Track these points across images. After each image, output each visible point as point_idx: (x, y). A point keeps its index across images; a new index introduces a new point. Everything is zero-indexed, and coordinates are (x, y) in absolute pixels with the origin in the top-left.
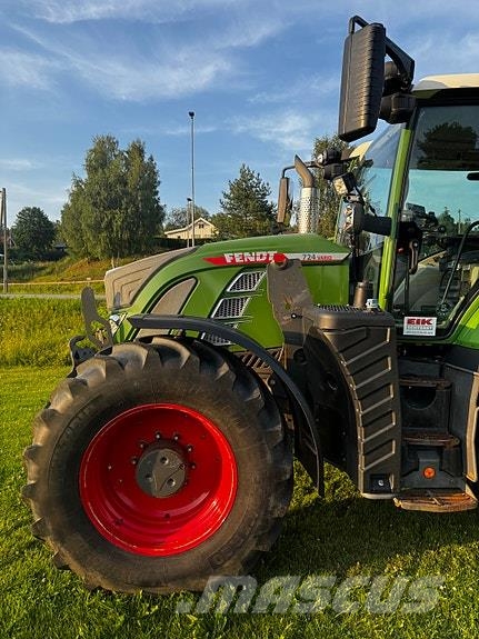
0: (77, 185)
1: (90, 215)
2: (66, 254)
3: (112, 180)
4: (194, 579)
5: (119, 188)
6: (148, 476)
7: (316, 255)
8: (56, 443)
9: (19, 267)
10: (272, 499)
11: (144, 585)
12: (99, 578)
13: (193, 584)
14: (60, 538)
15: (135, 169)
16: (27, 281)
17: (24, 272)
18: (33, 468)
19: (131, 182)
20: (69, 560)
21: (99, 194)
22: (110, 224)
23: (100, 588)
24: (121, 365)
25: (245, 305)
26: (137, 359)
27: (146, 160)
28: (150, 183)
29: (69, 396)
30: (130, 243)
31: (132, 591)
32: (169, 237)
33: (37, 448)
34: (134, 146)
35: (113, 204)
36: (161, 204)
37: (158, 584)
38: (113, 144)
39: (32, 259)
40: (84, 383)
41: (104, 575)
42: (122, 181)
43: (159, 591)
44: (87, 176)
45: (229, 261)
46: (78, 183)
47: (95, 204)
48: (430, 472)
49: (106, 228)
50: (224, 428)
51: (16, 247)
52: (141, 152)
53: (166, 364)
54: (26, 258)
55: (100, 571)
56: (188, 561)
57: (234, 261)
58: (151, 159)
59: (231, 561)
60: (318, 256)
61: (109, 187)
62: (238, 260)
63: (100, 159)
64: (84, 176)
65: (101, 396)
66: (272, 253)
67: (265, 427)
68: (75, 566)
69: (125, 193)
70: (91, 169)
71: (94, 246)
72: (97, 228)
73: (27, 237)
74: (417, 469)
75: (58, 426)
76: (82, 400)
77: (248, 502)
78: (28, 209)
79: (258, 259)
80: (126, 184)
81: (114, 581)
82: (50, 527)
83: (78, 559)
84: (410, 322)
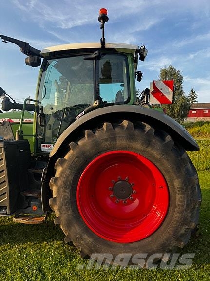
7: (25, 120)
48: (35, 208)
66: (7, 119)
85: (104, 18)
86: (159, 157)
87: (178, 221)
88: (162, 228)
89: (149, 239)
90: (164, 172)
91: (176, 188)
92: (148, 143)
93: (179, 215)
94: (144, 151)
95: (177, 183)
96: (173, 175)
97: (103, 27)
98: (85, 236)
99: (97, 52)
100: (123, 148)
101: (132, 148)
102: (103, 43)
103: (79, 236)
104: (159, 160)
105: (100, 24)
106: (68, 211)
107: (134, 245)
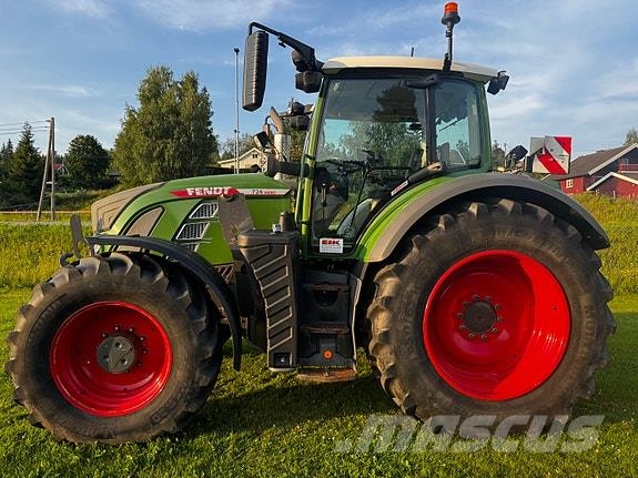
0: (130, 115)
1: (142, 143)
2: (118, 182)
3: (164, 110)
4: (138, 432)
5: (171, 118)
6: (106, 357)
7: (264, 190)
8: (32, 330)
9: (71, 195)
10: (197, 373)
11: (99, 437)
12: (64, 432)
13: (137, 436)
14: (34, 401)
15: (188, 100)
16: (78, 209)
17: (75, 200)
18: (14, 348)
19: (185, 111)
20: (41, 419)
21: (151, 123)
22: (161, 154)
23: (66, 441)
24: (81, 272)
25: (205, 229)
26: (93, 268)
27: (200, 91)
28: (202, 114)
29: (42, 295)
30: (181, 172)
31: (90, 442)
32: (223, 166)
33: (17, 333)
34: (187, 77)
35: (166, 133)
36: (214, 134)
37: (110, 436)
38: (167, 75)
39: (85, 187)
40: (53, 285)
41: (68, 430)
42: (175, 111)
43: (110, 441)
44: (140, 106)
45: (190, 194)
46: (131, 113)
47: (147, 134)
48: (328, 354)
49: (158, 158)
50: (160, 319)
51: (69, 175)
52: (194, 83)
53: (115, 272)
54: (79, 186)
55: (65, 427)
56: (133, 420)
57: (194, 194)
58: (205, 90)
59: (166, 420)
60: (264, 191)
61: (161, 117)
62: (198, 194)
63: (154, 89)
64: (138, 106)
65: (65, 295)
66: (226, 188)
67: (192, 319)
68: (45, 423)
69: (178, 123)
70: (145, 99)
71: (145, 176)
72: (148, 157)
73: (79, 165)
74: (319, 352)
75: (32, 316)
76: (50, 297)
77: (179, 374)
78: (82, 137)
79: (215, 193)
80: (178, 114)
81: (76, 434)
82: (26, 393)
83: (49, 417)
84: (324, 242)
85: (452, 18)
86: (559, 260)
87: (584, 359)
88: (559, 372)
89: (540, 390)
90: (564, 284)
91: (583, 307)
92: (544, 237)
93: (585, 349)
94: (537, 251)
95: (585, 300)
96: (580, 288)
97: (449, 35)
98: (440, 395)
99: (434, 76)
100: (504, 246)
101: (517, 246)
102: (448, 62)
103: (430, 395)
104: (560, 266)
105: (446, 28)
106: (410, 353)
107: (517, 401)
